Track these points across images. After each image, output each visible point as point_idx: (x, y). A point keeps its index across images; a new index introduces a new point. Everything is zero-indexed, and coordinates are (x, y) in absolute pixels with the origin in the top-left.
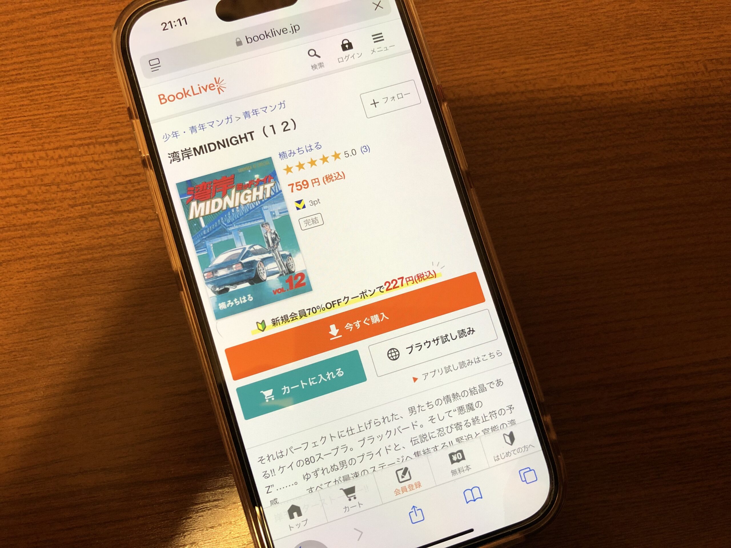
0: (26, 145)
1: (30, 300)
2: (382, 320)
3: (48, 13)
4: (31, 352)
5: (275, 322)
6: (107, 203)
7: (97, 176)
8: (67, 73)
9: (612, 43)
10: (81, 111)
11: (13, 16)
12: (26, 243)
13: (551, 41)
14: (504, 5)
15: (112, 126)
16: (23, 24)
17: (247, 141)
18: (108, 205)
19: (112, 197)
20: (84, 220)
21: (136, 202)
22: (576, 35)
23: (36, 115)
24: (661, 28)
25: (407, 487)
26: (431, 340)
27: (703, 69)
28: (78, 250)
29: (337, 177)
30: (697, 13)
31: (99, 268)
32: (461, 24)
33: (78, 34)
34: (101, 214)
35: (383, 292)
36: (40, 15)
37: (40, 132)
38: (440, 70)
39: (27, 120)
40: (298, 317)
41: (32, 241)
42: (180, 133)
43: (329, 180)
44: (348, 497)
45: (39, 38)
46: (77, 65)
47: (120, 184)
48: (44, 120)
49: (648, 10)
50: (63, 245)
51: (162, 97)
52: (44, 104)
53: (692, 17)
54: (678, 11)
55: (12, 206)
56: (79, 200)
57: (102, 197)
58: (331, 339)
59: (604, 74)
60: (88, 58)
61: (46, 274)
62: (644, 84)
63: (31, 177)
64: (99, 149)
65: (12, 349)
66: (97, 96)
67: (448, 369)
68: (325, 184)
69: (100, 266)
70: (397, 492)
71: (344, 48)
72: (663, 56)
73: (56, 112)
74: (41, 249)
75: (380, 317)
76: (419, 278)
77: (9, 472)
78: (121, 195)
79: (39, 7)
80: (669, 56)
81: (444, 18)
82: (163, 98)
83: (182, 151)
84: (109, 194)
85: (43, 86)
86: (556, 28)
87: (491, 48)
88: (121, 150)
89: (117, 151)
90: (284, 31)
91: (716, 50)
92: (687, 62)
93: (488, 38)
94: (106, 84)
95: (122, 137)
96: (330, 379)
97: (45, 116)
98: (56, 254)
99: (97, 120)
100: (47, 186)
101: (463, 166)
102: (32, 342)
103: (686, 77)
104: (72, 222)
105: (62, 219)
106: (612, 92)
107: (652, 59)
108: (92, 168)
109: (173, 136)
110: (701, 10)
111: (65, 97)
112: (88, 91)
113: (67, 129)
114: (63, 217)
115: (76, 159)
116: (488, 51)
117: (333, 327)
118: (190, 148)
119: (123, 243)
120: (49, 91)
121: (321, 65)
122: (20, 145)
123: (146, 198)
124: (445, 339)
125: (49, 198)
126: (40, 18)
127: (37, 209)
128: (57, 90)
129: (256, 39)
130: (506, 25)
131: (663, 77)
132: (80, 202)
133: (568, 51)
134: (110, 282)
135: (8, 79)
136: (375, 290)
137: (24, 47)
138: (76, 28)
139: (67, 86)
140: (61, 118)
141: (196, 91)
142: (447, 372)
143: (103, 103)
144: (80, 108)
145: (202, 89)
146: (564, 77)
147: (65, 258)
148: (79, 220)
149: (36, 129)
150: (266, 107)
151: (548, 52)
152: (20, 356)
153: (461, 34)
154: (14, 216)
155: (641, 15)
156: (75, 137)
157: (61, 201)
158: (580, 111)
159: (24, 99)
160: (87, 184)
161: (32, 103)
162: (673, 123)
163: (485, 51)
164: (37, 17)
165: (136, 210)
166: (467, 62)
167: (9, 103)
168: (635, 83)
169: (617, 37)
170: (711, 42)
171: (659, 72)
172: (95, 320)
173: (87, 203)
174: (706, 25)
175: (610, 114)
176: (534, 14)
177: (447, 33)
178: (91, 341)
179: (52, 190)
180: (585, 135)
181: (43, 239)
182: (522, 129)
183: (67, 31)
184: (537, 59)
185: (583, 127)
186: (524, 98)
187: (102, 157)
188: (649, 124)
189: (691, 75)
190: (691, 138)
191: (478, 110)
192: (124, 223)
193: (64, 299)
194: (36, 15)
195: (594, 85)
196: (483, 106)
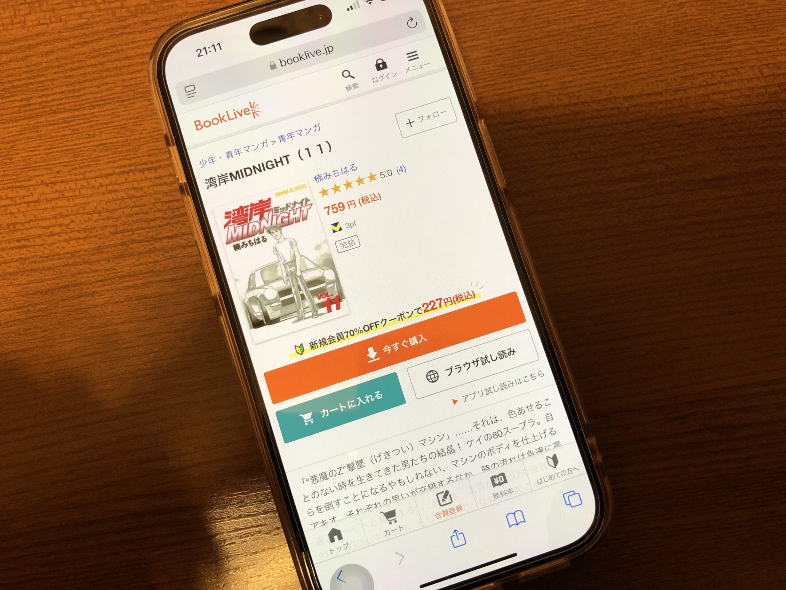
0: (68, 175)
1: (74, 327)
2: (420, 342)
3: (87, 43)
5: (313, 346)
6: (147, 230)
7: (137, 204)
8: (107, 102)
9: (660, 51)
10: (121, 139)
11: (53, 46)
12: (69, 272)
13: (595, 51)
14: (546, 16)
15: (151, 153)
16: (63, 54)
17: (283, 164)
18: (149, 232)
19: (153, 224)
20: (125, 247)
21: (176, 228)
22: (622, 44)
23: (79, 144)
24: (713, 33)
25: (448, 510)
26: (471, 362)
27: (759, 74)
28: (120, 277)
29: (373, 198)
30: (752, 15)
31: (141, 295)
32: (500, 37)
33: (117, 63)
34: (141, 241)
35: (421, 314)
36: (79, 44)
37: (81, 162)
39: (69, 150)
40: (336, 340)
41: (75, 269)
42: (217, 158)
43: (365, 202)
44: (389, 521)
45: (79, 68)
46: (117, 93)
47: (159, 210)
48: (85, 149)
49: (699, 15)
50: (105, 272)
51: (198, 123)
52: (85, 133)
53: (746, 20)
54: (731, 15)
55: (55, 234)
56: (120, 228)
57: (142, 224)
58: (369, 362)
59: (653, 83)
60: (126, 86)
61: (90, 302)
62: (696, 93)
63: (73, 206)
64: (138, 176)
66: (136, 123)
67: (488, 391)
68: (361, 206)
69: (141, 293)
70: (438, 515)
71: (378, 67)
72: (715, 63)
73: (96, 141)
74: (84, 277)
75: (419, 339)
76: (457, 299)
77: (57, 497)
78: (161, 222)
79: (77, 36)
80: (722, 62)
81: (483, 31)
82: (199, 125)
83: (218, 176)
84: (150, 220)
85: (84, 115)
86: (601, 38)
87: (532, 61)
88: (160, 177)
89: (156, 178)
90: (318, 52)
91: (772, 54)
92: (742, 68)
93: (529, 50)
94: (145, 111)
95: (161, 163)
96: (368, 402)
97: (86, 145)
98: (98, 281)
99: (137, 147)
100: (89, 214)
101: (501, 184)
103: (741, 83)
104: (113, 249)
105: (104, 246)
106: (661, 102)
107: (704, 66)
108: (132, 195)
109: (209, 162)
110: (756, 13)
111: (105, 126)
112: (127, 119)
113: (107, 157)
114: (105, 244)
115: (116, 187)
116: (530, 63)
117: (371, 350)
118: (226, 174)
119: (164, 269)
120: (89, 120)
121: (355, 86)
122: (62, 175)
123: (185, 224)
124: (485, 360)
125: (91, 226)
126: (79, 48)
127: (80, 238)
128: (98, 119)
129: (290, 61)
130: (548, 36)
131: (715, 84)
132: (121, 229)
133: (614, 61)
135: (48, 109)
136: (412, 312)
137: (65, 77)
138: (114, 57)
139: (107, 115)
140: (101, 147)
141: (232, 116)
142: (487, 394)
143: (141, 131)
144: (119, 136)
145: (237, 114)
146: (610, 88)
147: (107, 285)
148: (120, 247)
149: (78, 159)
150: (301, 130)
151: (592, 63)
153: (501, 47)
154: (57, 245)
155: (691, 20)
156: (115, 165)
157: (103, 228)
158: (627, 123)
159: (65, 129)
160: (127, 211)
161: (74, 132)
162: (727, 132)
163: (526, 64)
164: (76, 47)
165: (175, 236)
166: (508, 76)
167: (51, 133)
168: (686, 92)
169: (665, 44)
170: (767, 46)
171: (711, 79)
172: (137, 346)
173: (128, 231)
174: (762, 28)
175: (659, 125)
176: (577, 24)
177: (487, 47)
178: (134, 368)
179: (95, 219)
180: (633, 148)
181: (86, 267)
182: (566, 143)
183: (105, 60)
184: (581, 71)
185: (631, 139)
186: (567, 112)
187: (142, 184)
188: (701, 135)
189: (746, 81)
190: (746, 148)
191: (520, 125)
192: (164, 249)
193: (107, 326)
194: (75, 44)
195: (642, 95)
196: (525, 121)
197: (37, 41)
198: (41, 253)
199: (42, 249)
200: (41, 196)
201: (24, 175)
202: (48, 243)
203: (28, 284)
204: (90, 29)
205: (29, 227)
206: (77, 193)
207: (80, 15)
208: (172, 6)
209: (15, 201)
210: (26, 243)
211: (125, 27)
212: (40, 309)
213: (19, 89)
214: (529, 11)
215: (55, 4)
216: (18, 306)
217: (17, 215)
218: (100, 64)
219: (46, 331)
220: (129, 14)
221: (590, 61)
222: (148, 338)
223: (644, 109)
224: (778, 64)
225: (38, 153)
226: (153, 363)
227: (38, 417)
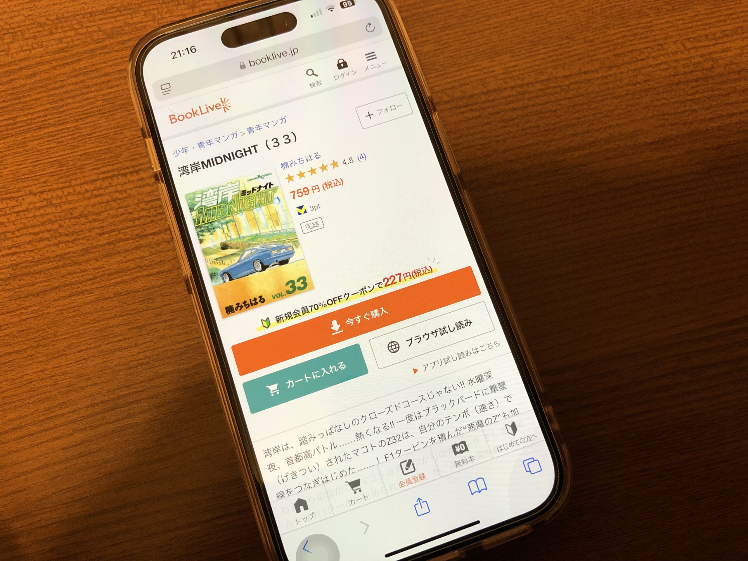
0: (55, 184)
1: (66, 325)
3: (67, 64)
4: (70, 375)
6: (132, 229)
7: (121, 205)
8: (88, 115)
9: (591, 34)
10: (103, 147)
11: (36, 69)
12: (60, 273)
13: (533, 38)
14: (485, 11)
15: (132, 158)
16: (46, 76)
17: (251, 153)
18: (134, 230)
19: (137, 223)
20: (112, 246)
22: (557, 31)
23: (64, 155)
24: (637, 16)
27: (683, 49)
28: (109, 275)
31: (129, 289)
32: (447, 32)
33: (96, 80)
34: (127, 239)
36: (60, 66)
37: (67, 171)
38: (433, 75)
39: (54, 161)
41: (65, 270)
42: (189, 148)
43: (328, 187)
45: (61, 87)
46: (97, 107)
47: (143, 209)
48: (70, 159)
50: (94, 271)
51: (172, 117)
52: (69, 145)
55: (45, 240)
57: (128, 224)
59: (588, 62)
60: (106, 99)
61: (80, 300)
62: (628, 68)
63: (61, 212)
64: (121, 180)
65: (53, 373)
66: (117, 133)
72: (642, 41)
73: (80, 151)
74: (74, 277)
77: (56, 493)
78: (145, 220)
79: (59, 59)
80: (647, 40)
81: (431, 28)
82: (174, 118)
83: (190, 165)
84: (134, 220)
85: (67, 128)
86: (537, 27)
87: (478, 51)
88: (142, 179)
90: (284, 54)
91: (691, 30)
92: (665, 43)
93: (474, 42)
94: (125, 120)
95: (142, 167)
97: (71, 155)
98: (88, 280)
99: (118, 153)
100: (76, 219)
101: (455, 170)
102: (70, 365)
103: (667, 57)
104: (101, 249)
105: (92, 247)
106: (598, 78)
107: (631, 45)
108: (117, 197)
109: (182, 151)
111: (88, 137)
112: (108, 129)
113: (91, 165)
114: (93, 245)
115: (101, 191)
119: (150, 264)
120: (73, 133)
122: (50, 184)
125: (78, 229)
126: (60, 69)
127: (68, 241)
128: (80, 131)
129: (258, 62)
130: (490, 28)
131: (644, 59)
132: (108, 230)
133: (551, 46)
134: (140, 301)
135: (34, 125)
136: (374, 286)
137: (48, 96)
138: (93, 75)
139: (89, 127)
140: (85, 156)
141: (204, 110)
143: (123, 138)
144: (101, 145)
145: (209, 109)
146: (550, 69)
147: (97, 283)
148: (108, 246)
149: (63, 168)
150: (269, 123)
151: (532, 48)
152: (61, 379)
154: (47, 249)
155: (616, 6)
156: (99, 171)
157: (90, 230)
158: (569, 98)
159: (50, 142)
160: (112, 212)
161: (59, 145)
162: (660, 100)
163: (473, 54)
164: (58, 68)
165: (160, 232)
166: (457, 65)
167: (37, 147)
168: (619, 68)
169: (596, 28)
170: (686, 23)
171: (640, 55)
172: (128, 338)
173: (114, 231)
174: (679, 8)
175: (599, 98)
176: (515, 16)
177: (435, 42)
178: (126, 359)
179: (81, 222)
180: (577, 120)
181: (76, 268)
182: (516, 121)
183: (86, 78)
184: (522, 56)
185: (574, 113)
186: (514, 93)
187: (125, 187)
188: (637, 104)
189: (671, 55)
190: (679, 113)
191: (473, 107)
192: (149, 245)
193: (98, 322)
194: (57, 66)
195: (580, 73)
196: (476, 104)
197: (20, 66)
198: (31, 258)
199: (33, 254)
200: (29, 205)
201: (13, 187)
202: (38, 247)
203: (21, 288)
204: (69, 52)
205: (19, 235)
206: (64, 199)
207: (60, 40)
208: (145, 27)
209: (5, 212)
210: (17, 250)
211: (102, 48)
212: (32, 311)
213: (6, 109)
214: (470, 8)
215: (36, 32)
216: (11, 309)
217: (7, 224)
218: (81, 82)
219: (39, 331)
220: (105, 36)
221: (530, 47)
222: (138, 330)
223: (583, 85)
224: (698, 38)
225: (25, 166)
226: (145, 353)
227: (35, 415)
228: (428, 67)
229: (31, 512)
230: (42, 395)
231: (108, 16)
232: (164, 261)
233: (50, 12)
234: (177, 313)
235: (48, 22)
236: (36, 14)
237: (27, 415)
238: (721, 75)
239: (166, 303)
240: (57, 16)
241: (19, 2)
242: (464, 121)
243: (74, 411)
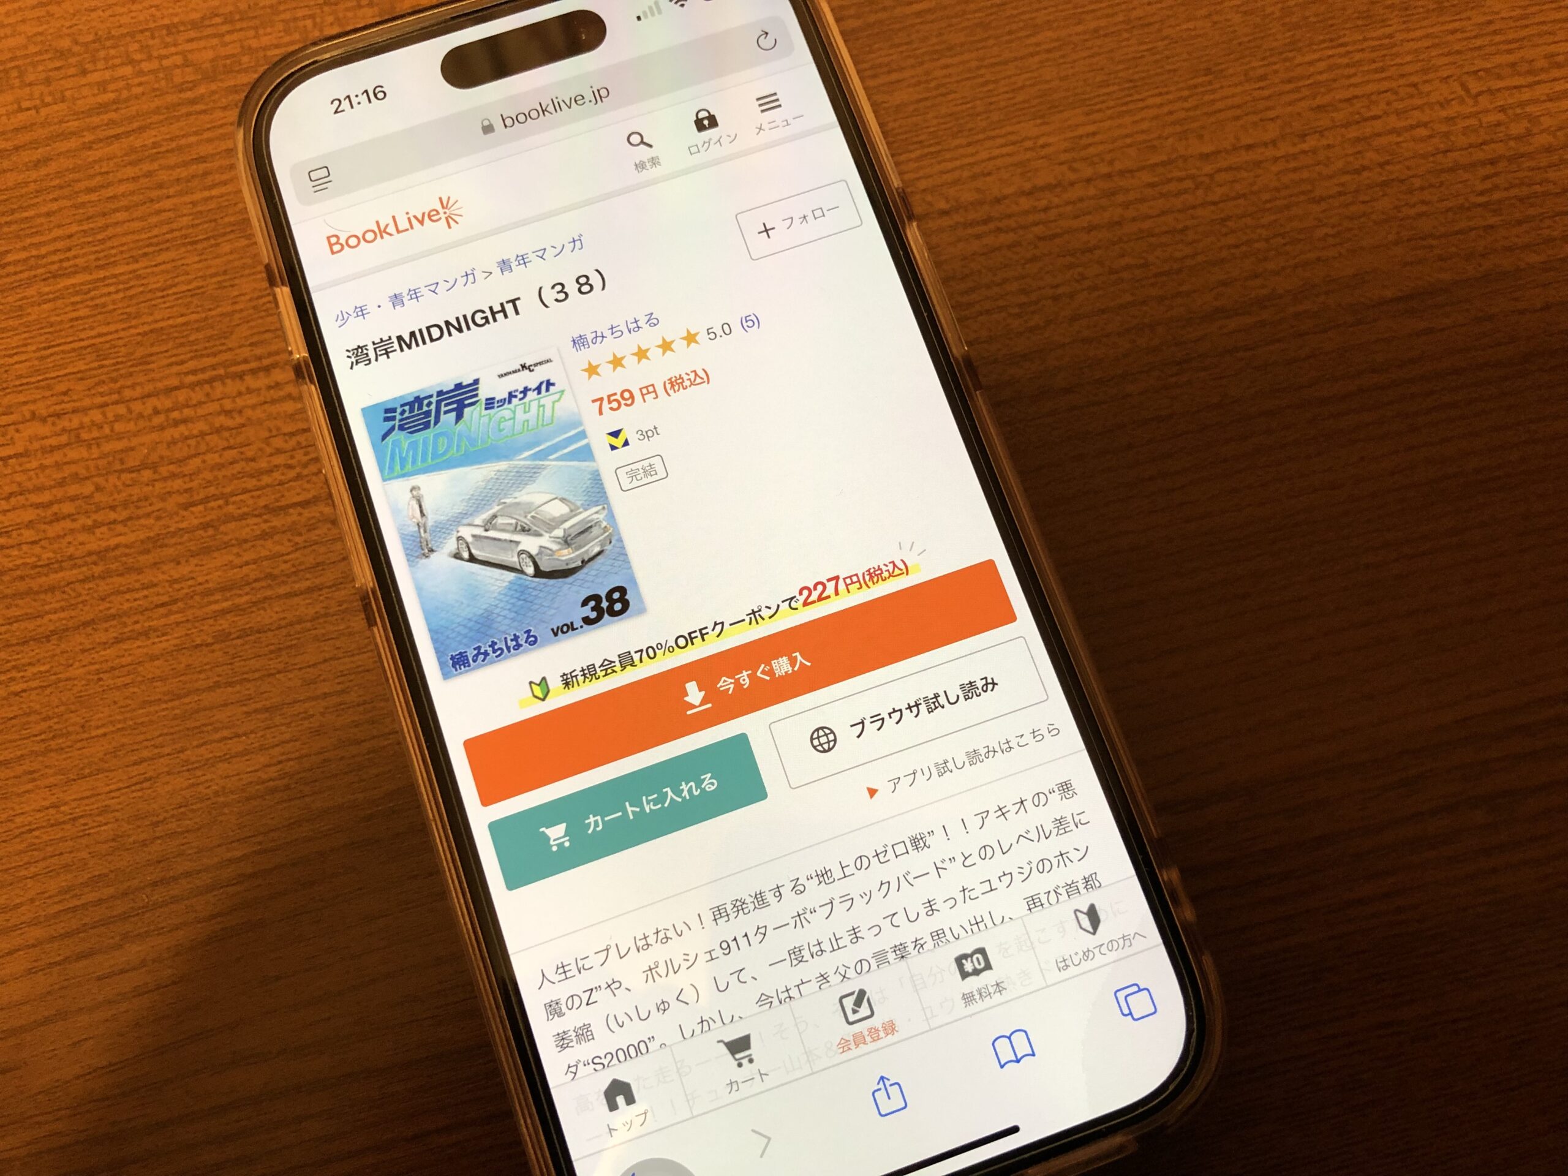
1: (109, 706)
3: (117, 137)
4: (117, 814)
6: (254, 493)
7: (232, 442)
8: (161, 247)
9: (1262, 63)
10: (194, 317)
11: (48, 148)
12: (96, 591)
13: (1134, 73)
14: (1027, 16)
15: (255, 339)
16: (69, 163)
18: (259, 497)
20: (211, 532)
21: (314, 483)
22: (1185, 56)
23: (103, 335)
24: (1360, 22)
27: (1461, 92)
28: (203, 594)
31: (247, 626)
32: (943, 61)
33: (179, 170)
34: (243, 517)
36: (101, 140)
37: (113, 368)
38: (913, 155)
39: (86, 348)
41: (108, 584)
42: (371, 308)
45: (102, 187)
46: (181, 229)
47: (279, 451)
48: (121, 342)
50: (170, 586)
51: (333, 239)
52: (120, 312)
55: (64, 518)
56: (198, 493)
57: (245, 482)
59: (1255, 124)
60: (201, 212)
61: (140, 650)
62: (1343, 136)
63: (99, 458)
64: (232, 387)
65: (79, 811)
66: (225, 284)
69: (248, 623)
71: (700, 126)
72: (1373, 77)
73: (143, 324)
74: (128, 600)
77: (84, 1075)
78: (283, 474)
79: (98, 127)
80: (1383, 75)
81: (908, 53)
82: (337, 243)
83: (374, 343)
84: (258, 474)
85: (115, 276)
86: (1142, 48)
87: (1012, 102)
89: (270, 388)
90: (578, 100)
92: (1424, 82)
93: (1003, 82)
95: (278, 358)
97: (122, 334)
98: (157, 606)
99: (226, 329)
100: (133, 472)
102: (117, 794)
103: (1428, 111)
104: (186, 538)
105: (167, 534)
106: (1276, 159)
107: (1352, 85)
108: (221, 426)
111: (160, 294)
112: (203, 278)
113: (166, 354)
114: (168, 530)
115: (187, 412)
119: (294, 569)
120: (128, 285)
121: (655, 161)
122: (75, 397)
125: (137, 494)
126: (101, 148)
127: (115, 520)
128: (143, 282)
129: (521, 118)
130: (1038, 53)
131: (1379, 117)
132: (202, 496)
133: (1172, 88)
135: (43, 270)
137: (75, 206)
138: (172, 160)
139: (163, 272)
140: (154, 335)
141: (403, 225)
143: (236, 297)
144: (189, 311)
145: (413, 220)
146: (1171, 140)
147: (177, 612)
148: (201, 532)
149: (105, 362)
151: (1130, 95)
152: (95, 824)
153: (948, 80)
154: (69, 538)
156: (183, 368)
157: (163, 499)
158: (1214, 203)
159: (79, 306)
160: (212, 458)
161: (96, 312)
162: (1414, 206)
163: (1001, 109)
164: (95, 146)
165: (314, 501)
166: (966, 133)
167: (49, 317)
168: (1322, 136)
169: (1272, 49)
170: (1468, 38)
171: (1368, 107)
172: (245, 734)
173: (215, 498)
175: (1278, 203)
176: (1093, 25)
177: (919, 83)
178: (241, 779)
179: (145, 479)
180: (1233, 251)
181: (131, 579)
182: (1098, 252)
183: (156, 166)
184: (1109, 112)
185: (1226, 235)
186: (1092, 191)
187: (240, 402)
188: (1364, 214)
189: (1437, 107)
190: (1457, 233)
191: (1000, 225)
192: (293, 529)
193: (179, 697)
194: (93, 142)
195: (1235, 148)
196: (1009, 216)
197: (16, 142)
198: (34, 559)
199: (37, 549)
200: (31, 442)
202: (49, 535)
203: (10, 624)
204: (123, 112)
205: (7, 508)
206: (107, 430)
207: (102, 86)
211: (193, 102)
212: (33, 674)
214: (994, 10)
215: (50, 70)
218: (145, 176)
219: (50, 718)
220: (200, 77)
221: (1127, 92)
222: (267, 715)
223: (1244, 174)
224: (1497, 70)
225: (23, 357)
226: (279, 767)
227: (37, 903)
228: (905, 137)
229: (31, 1117)
230: (54, 860)
231: (205, 33)
232: (323, 563)
233: (80, 27)
234: (352, 677)
235: (76, 49)
236: (51, 31)
237: (21, 904)
238: (1549, 150)
239: (327, 656)
240: (96, 34)
241: (16, 5)
242: (983, 254)
243: (125, 894)
